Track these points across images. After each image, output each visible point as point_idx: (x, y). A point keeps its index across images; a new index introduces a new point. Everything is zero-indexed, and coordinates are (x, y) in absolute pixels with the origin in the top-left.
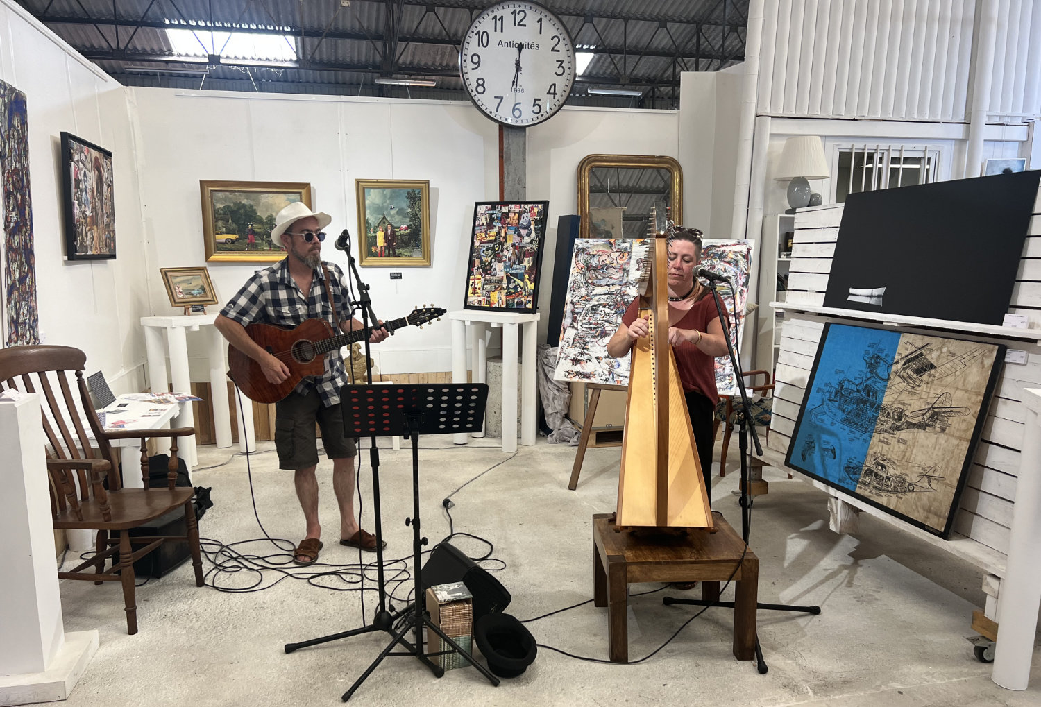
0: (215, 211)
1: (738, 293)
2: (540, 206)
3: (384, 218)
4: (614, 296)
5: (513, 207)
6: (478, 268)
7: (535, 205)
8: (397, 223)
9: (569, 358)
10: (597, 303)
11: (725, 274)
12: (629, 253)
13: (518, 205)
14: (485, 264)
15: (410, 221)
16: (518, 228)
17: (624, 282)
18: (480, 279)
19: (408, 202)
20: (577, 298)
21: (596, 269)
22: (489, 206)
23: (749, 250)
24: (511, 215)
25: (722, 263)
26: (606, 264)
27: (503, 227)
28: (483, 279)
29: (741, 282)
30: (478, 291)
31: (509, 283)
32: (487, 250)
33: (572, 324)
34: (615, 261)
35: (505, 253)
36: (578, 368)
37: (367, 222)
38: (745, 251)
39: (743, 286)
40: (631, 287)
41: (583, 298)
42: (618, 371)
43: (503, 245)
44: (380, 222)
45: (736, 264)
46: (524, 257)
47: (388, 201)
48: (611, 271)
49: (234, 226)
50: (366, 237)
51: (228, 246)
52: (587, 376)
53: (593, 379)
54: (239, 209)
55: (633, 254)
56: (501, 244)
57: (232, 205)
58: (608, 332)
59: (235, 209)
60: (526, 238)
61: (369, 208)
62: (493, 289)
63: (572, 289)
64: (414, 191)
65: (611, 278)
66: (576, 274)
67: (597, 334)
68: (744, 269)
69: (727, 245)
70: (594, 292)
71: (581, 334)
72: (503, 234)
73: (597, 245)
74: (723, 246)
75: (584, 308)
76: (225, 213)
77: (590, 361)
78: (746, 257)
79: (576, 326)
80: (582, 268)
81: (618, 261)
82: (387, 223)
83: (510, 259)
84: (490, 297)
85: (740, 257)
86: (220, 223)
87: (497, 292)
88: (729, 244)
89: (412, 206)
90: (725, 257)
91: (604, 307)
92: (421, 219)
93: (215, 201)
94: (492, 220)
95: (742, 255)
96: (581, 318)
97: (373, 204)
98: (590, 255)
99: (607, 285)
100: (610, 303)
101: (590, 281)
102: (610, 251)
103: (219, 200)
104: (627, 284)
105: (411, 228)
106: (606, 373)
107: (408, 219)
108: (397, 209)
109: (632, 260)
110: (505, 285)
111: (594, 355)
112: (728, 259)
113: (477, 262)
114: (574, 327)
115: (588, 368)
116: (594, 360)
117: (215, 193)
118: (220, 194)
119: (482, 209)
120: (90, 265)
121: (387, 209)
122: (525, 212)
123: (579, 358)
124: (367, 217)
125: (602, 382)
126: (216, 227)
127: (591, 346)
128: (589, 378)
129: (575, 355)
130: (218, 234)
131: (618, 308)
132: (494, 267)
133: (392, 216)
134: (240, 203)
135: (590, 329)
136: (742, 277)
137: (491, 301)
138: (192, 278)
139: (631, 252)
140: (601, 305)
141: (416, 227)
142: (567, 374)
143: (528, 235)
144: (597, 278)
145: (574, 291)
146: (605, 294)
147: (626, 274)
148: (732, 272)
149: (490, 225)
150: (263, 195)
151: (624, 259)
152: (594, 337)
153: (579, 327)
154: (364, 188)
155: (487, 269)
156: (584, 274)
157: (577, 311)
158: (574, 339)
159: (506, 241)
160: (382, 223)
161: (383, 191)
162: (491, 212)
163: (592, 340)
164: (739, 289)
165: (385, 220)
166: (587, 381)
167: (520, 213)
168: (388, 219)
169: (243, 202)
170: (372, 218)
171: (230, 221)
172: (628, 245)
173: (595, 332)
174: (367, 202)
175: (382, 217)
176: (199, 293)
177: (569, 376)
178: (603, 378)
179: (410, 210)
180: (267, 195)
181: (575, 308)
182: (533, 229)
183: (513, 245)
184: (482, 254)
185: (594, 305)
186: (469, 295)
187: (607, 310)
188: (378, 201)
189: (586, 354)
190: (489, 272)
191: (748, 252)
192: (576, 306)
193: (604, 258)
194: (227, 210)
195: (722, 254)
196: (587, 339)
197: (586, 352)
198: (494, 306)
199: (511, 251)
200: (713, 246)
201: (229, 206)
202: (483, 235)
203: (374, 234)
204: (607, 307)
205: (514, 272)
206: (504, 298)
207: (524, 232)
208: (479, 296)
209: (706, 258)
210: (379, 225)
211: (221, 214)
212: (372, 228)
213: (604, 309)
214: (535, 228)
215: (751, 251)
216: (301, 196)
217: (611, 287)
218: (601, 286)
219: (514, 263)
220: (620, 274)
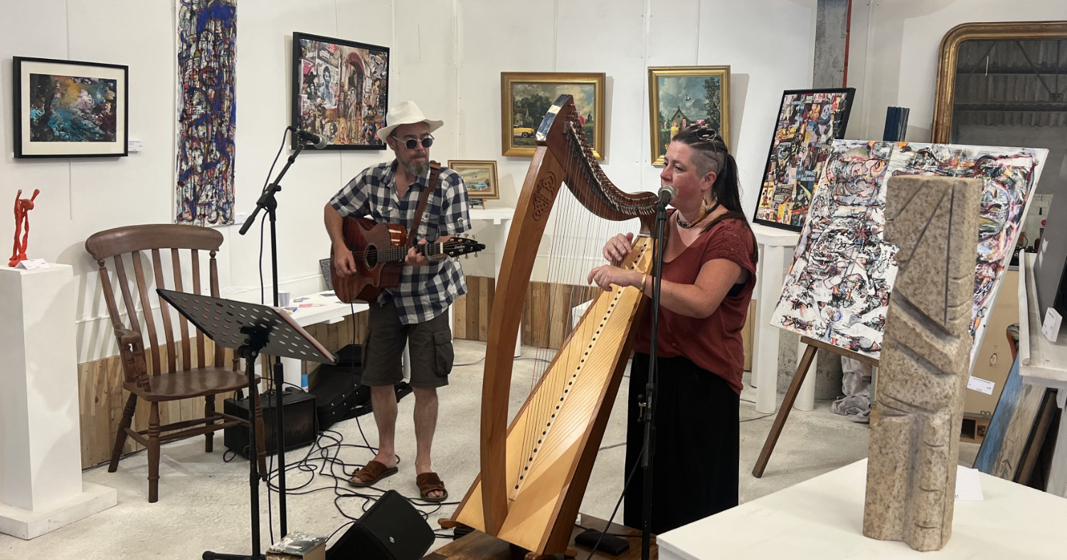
0: (514, 103)
1: (1004, 231)
2: (843, 96)
3: (679, 111)
4: (856, 220)
5: (818, 98)
6: (773, 173)
7: (837, 94)
8: (693, 116)
9: (791, 299)
10: (837, 228)
11: (994, 200)
12: (887, 162)
13: (822, 94)
14: (779, 168)
15: (707, 115)
16: (818, 124)
17: (872, 201)
18: (772, 187)
19: (705, 91)
20: (817, 220)
21: (846, 181)
22: (795, 96)
23: (1034, 165)
24: (814, 107)
25: (994, 184)
26: (858, 176)
27: (804, 123)
28: (775, 187)
29: (1011, 215)
30: (768, 201)
31: (798, 194)
32: (784, 151)
33: (804, 253)
34: (868, 172)
35: (801, 155)
36: (796, 314)
37: (660, 115)
38: (1028, 166)
39: (1013, 221)
40: (878, 209)
41: (823, 220)
42: (837, 325)
43: (800, 145)
44: (674, 117)
45: (1011, 185)
46: (818, 161)
47: (683, 91)
48: (862, 185)
49: (531, 119)
50: (660, 133)
51: (524, 140)
52: (803, 326)
53: (808, 331)
54: (536, 101)
55: (891, 163)
56: (799, 143)
57: (530, 97)
58: (839, 269)
59: (533, 101)
60: (823, 136)
61: (663, 100)
62: (782, 200)
63: (815, 206)
64: (712, 79)
65: (859, 195)
66: (824, 187)
67: (826, 271)
68: (1021, 194)
69: (1007, 157)
70: (837, 213)
71: (811, 268)
72: (802, 132)
73: (854, 149)
74: (1002, 157)
75: (821, 233)
76: (523, 106)
77: (811, 306)
78: (1028, 176)
79: (807, 257)
80: (831, 180)
81: (872, 172)
82: (682, 117)
83: (803, 163)
84: (777, 210)
85: (1020, 176)
86: (518, 116)
87: (785, 204)
88: (1009, 154)
89: (710, 97)
90: (1000, 175)
91: (843, 234)
92: (720, 111)
93: (515, 94)
94: (795, 113)
95: (1023, 173)
96: (815, 247)
97: (668, 95)
98: (843, 162)
99: (853, 205)
100: (851, 230)
101: (835, 198)
102: (866, 157)
103: (518, 92)
104: (875, 205)
105: (709, 123)
106: (824, 326)
107: (705, 112)
108: (693, 101)
109: (887, 172)
110: (794, 196)
111: (817, 299)
112: (1002, 179)
113: (773, 164)
114: (804, 258)
115: (808, 315)
116: (816, 306)
117: (515, 86)
118: (520, 86)
119: (789, 97)
120: (339, 154)
121: (682, 100)
122: (827, 103)
123: (801, 300)
124: (661, 109)
125: (816, 337)
126: (514, 121)
127: (817, 287)
128: (804, 329)
129: (798, 295)
130: (515, 127)
131: (857, 238)
132: (787, 173)
133: (688, 109)
134: (537, 95)
135: (821, 262)
136: (1015, 207)
137: (778, 216)
138: (480, 172)
139: (888, 161)
140: (839, 231)
141: (714, 121)
142: (784, 319)
143: (826, 132)
144: (844, 194)
145: (816, 210)
146: (848, 217)
147: (876, 191)
148: (1004, 197)
149: (792, 121)
150: (559, 87)
151: (878, 169)
152: (823, 274)
153: (811, 259)
154: (657, 77)
155: (781, 175)
156: (831, 188)
157: (813, 236)
158: (802, 273)
159: (803, 140)
160: (676, 117)
161: (678, 80)
162: (796, 103)
163: (820, 277)
164: (1007, 226)
165: (679, 114)
166: (802, 332)
167: (822, 104)
168: (683, 112)
169: (540, 95)
170: (665, 111)
171: (527, 114)
172: (887, 150)
173: (825, 267)
174: (661, 93)
175: (677, 109)
176: (482, 187)
177: (785, 323)
178: (820, 332)
179: (707, 101)
180: (562, 86)
181: (812, 233)
182: (832, 125)
183: (810, 145)
184: (780, 156)
185: (832, 231)
186: (760, 206)
187: (845, 239)
188: (672, 91)
189: (810, 296)
190: (781, 179)
191: (1032, 169)
192: (813, 230)
193: (857, 167)
194: (525, 101)
195: (997, 169)
196: (815, 276)
197: (810, 293)
198: (779, 221)
199: (806, 153)
200: (988, 157)
201: (527, 99)
202: (784, 131)
203: (668, 130)
204: (846, 234)
205: (804, 179)
206: (790, 213)
207: (822, 128)
208: (768, 208)
209: (976, 174)
210: (673, 119)
211: (519, 107)
212: (665, 123)
213: (842, 237)
214: (834, 124)
215: (1036, 168)
216: (595, 87)
217: (856, 207)
218: (845, 205)
219: (807, 168)
220: (869, 191)
